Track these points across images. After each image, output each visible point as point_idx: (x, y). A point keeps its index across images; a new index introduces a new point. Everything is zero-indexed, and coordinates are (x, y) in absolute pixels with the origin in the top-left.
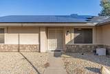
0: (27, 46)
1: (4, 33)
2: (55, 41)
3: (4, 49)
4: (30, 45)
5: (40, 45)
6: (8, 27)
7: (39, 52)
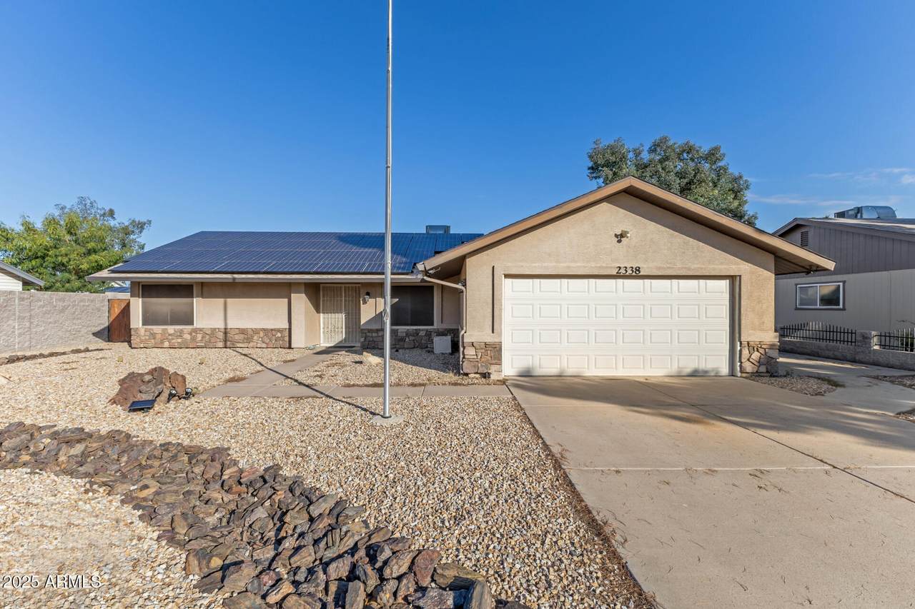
0: (256, 331)
1: (192, 297)
2: (339, 319)
3: (193, 339)
4: (264, 330)
5: (290, 329)
6: (203, 284)
7: (290, 347)
